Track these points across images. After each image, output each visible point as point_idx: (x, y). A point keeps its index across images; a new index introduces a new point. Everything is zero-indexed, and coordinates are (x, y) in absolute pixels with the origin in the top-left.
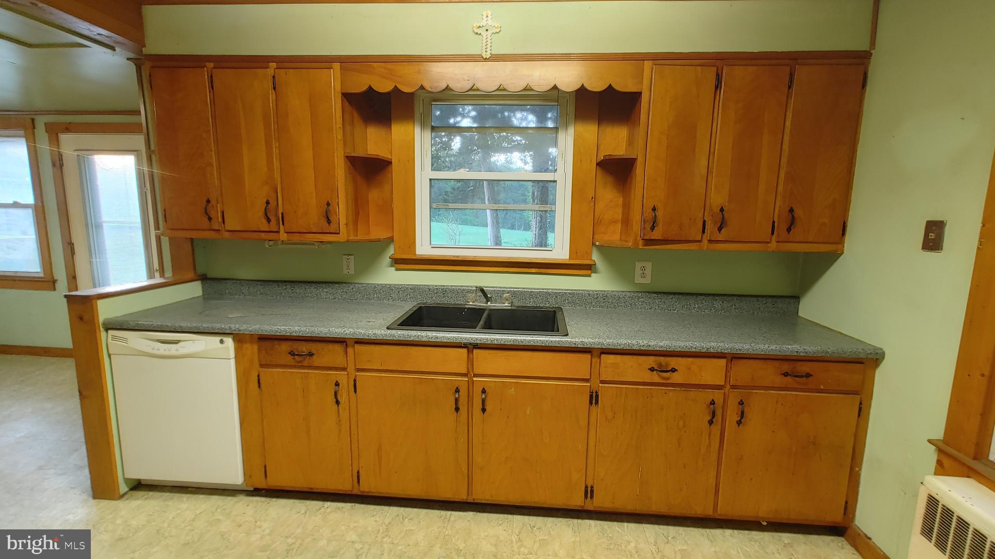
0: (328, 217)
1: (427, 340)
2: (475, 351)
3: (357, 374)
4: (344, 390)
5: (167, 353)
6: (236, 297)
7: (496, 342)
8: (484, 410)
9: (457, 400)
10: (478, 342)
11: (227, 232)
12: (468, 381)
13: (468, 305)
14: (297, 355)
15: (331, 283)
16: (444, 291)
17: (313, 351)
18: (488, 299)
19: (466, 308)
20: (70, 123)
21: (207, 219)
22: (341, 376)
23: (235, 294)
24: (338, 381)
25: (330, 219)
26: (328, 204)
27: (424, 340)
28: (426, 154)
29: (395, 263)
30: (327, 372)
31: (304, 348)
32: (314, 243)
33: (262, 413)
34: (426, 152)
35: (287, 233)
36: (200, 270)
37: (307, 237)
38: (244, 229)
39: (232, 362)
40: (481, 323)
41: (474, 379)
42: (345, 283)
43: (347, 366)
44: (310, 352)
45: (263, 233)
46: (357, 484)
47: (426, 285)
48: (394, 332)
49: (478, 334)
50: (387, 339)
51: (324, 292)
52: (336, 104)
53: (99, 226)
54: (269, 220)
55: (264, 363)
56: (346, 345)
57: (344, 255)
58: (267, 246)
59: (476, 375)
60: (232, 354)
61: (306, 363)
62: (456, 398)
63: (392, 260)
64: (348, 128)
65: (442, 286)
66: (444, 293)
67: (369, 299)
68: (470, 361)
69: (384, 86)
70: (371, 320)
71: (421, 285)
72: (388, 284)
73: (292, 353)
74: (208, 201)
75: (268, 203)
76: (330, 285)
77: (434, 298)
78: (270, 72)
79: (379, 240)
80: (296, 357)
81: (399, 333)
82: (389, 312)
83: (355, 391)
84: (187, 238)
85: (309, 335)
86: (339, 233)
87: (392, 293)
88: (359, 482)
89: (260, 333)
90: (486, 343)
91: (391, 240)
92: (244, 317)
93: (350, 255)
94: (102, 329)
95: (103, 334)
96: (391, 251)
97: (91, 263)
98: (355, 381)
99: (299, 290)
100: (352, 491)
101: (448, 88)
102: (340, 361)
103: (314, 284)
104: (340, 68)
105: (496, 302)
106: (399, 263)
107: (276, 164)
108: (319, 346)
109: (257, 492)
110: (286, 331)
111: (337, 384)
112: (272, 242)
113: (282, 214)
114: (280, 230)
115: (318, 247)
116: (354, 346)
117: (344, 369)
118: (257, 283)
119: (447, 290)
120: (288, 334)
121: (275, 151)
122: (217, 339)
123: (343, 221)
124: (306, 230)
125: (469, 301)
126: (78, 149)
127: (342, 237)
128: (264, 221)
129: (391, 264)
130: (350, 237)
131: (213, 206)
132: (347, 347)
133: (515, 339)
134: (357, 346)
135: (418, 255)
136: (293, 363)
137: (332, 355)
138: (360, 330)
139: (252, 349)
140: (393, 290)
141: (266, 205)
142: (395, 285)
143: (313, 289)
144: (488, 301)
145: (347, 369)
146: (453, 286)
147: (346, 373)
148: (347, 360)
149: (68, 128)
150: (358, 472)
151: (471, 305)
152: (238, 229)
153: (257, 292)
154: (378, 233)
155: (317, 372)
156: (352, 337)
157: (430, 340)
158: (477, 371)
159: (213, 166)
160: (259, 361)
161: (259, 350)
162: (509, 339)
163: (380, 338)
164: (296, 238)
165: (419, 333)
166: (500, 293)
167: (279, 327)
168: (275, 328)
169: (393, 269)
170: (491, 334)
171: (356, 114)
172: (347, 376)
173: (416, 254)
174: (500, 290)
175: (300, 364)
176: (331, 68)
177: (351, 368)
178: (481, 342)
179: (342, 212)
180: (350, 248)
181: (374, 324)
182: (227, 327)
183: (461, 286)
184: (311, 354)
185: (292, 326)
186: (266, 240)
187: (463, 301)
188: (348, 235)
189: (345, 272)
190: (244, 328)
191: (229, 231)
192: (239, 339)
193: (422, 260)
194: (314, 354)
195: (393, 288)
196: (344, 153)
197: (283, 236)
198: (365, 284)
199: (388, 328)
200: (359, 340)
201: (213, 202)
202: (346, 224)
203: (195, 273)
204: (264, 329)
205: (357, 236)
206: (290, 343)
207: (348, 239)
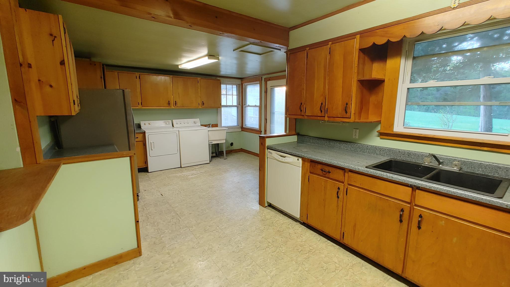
0: (346, 110)
1: (387, 178)
2: (417, 191)
3: (348, 186)
4: (342, 192)
5: (282, 160)
6: (308, 143)
7: (433, 189)
8: (419, 228)
9: (401, 216)
10: (420, 186)
11: (306, 116)
12: (411, 206)
13: (424, 164)
14: (324, 171)
15: (347, 142)
16: (409, 154)
17: (330, 171)
18: (440, 163)
19: (422, 166)
20: (270, 77)
21: (300, 111)
22: (341, 186)
23: (308, 142)
24: (340, 187)
25: (347, 111)
26: (347, 104)
27: (384, 177)
28: (407, 74)
29: (380, 135)
30: (335, 182)
31: (327, 169)
32: (341, 122)
33: (308, 192)
34: (408, 72)
35: (328, 117)
36: (298, 131)
37: (336, 119)
38: (312, 115)
39: (301, 168)
40: (428, 176)
41: (414, 207)
42: (353, 143)
43: (344, 181)
44: (329, 171)
45: (319, 117)
46: (342, 239)
47: (398, 149)
48: (368, 169)
49: (420, 181)
50: (364, 172)
51: (343, 145)
52: (356, 54)
53: (274, 113)
54: (321, 111)
55: (311, 172)
56: (345, 171)
57: (354, 129)
58: (321, 123)
59: (416, 205)
60: (301, 166)
61: (327, 176)
62: (401, 214)
63: (379, 133)
64: (361, 66)
65: (408, 151)
66: (409, 155)
67: (364, 152)
68: (413, 196)
69: (381, 41)
70: (359, 162)
71: (394, 148)
72: (375, 146)
73: (322, 170)
74: (301, 104)
75: (322, 104)
76: (346, 143)
77: (402, 157)
78: (329, 46)
79: (371, 122)
80: (323, 172)
81: (371, 171)
82: (371, 160)
83: (347, 194)
84: (294, 118)
85: (329, 163)
86: (350, 118)
87: (376, 150)
88: (343, 238)
89: (311, 159)
90: (426, 187)
91: (379, 122)
92: (307, 151)
93: (357, 129)
94: (266, 148)
95: (267, 150)
96: (379, 128)
97: (270, 126)
98: (347, 189)
99: (332, 143)
100: (340, 240)
101: (422, 33)
102: (341, 178)
103: (338, 142)
104: (360, 37)
105: (447, 165)
106: (382, 135)
107: (327, 87)
108: (333, 169)
109: (304, 224)
110: (320, 160)
111: (339, 189)
112: (323, 121)
113: (327, 109)
114: (325, 116)
115: (342, 124)
116: (348, 173)
117: (343, 183)
118: (316, 138)
119: (411, 154)
120: (321, 161)
121: (327, 81)
122: (297, 158)
123: (353, 112)
124: (336, 116)
125: (425, 162)
126: (271, 86)
127: (352, 120)
128: (320, 112)
129: (378, 135)
130: (355, 120)
131: (303, 106)
132: (345, 172)
133: (449, 190)
134: (350, 173)
135: (395, 132)
136: (322, 174)
137: (338, 175)
138: (352, 166)
139: (308, 165)
140: (377, 149)
141: (321, 105)
142: (379, 147)
143: (338, 144)
144: (439, 164)
145: (344, 182)
146: (416, 152)
147: (343, 184)
148: (344, 178)
149: (270, 79)
150: (344, 233)
151: (427, 165)
152: (310, 115)
153: (315, 142)
154: (372, 118)
155: (331, 181)
156: (347, 168)
157: (388, 178)
158: (417, 203)
159: (304, 90)
160: (310, 170)
161: (310, 165)
162: (444, 189)
163: (361, 171)
164: (332, 119)
165: (382, 173)
166: (451, 161)
167: (318, 158)
168: (316, 158)
169: (379, 138)
170: (430, 183)
171: (366, 58)
172: (343, 186)
173: (393, 131)
174: (452, 159)
175: (324, 175)
176: (355, 38)
177: (346, 183)
178: (422, 186)
179: (353, 108)
180: (356, 126)
181: (360, 164)
182: (300, 154)
183: (422, 152)
184: (329, 172)
185: (323, 158)
186: (321, 120)
187: (422, 161)
188: (355, 119)
189: (354, 137)
190: (305, 156)
191: (307, 116)
192: (304, 159)
193: (397, 134)
194: (330, 172)
195: (377, 148)
196: (357, 78)
197: (326, 119)
198: (362, 144)
199: (366, 167)
200: (351, 170)
201: (303, 104)
202: (354, 114)
203: (296, 132)
204: (312, 157)
205: (360, 120)
206: (321, 165)
207: (354, 121)
